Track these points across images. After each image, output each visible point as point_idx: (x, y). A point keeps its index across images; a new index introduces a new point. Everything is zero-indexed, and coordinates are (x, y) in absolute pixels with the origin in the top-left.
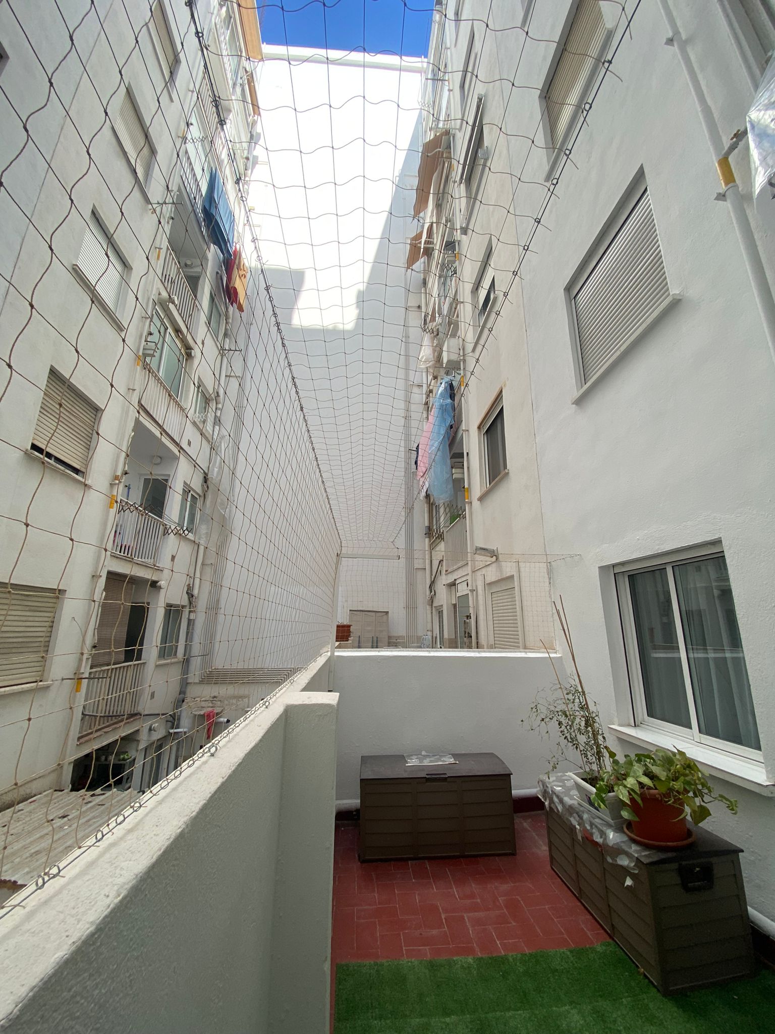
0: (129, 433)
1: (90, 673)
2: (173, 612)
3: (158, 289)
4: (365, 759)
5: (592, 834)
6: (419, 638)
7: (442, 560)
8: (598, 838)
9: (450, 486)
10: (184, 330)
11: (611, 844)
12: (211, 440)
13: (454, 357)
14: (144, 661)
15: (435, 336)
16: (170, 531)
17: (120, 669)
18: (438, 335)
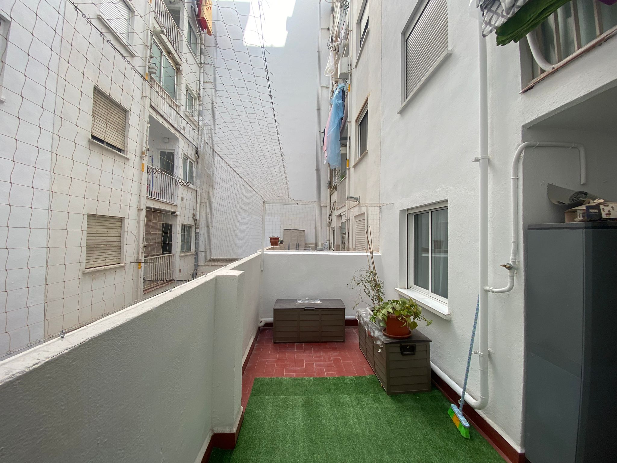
0: (147, 126)
1: (145, 260)
2: (186, 228)
3: (153, 24)
4: (278, 301)
5: (370, 333)
6: (322, 244)
7: (335, 202)
8: (372, 334)
9: (340, 158)
10: (173, 51)
11: (375, 336)
12: (198, 126)
13: (345, 71)
14: (173, 254)
15: (336, 53)
16: (179, 183)
17: (160, 258)
18: (338, 51)
